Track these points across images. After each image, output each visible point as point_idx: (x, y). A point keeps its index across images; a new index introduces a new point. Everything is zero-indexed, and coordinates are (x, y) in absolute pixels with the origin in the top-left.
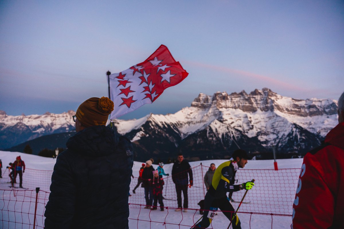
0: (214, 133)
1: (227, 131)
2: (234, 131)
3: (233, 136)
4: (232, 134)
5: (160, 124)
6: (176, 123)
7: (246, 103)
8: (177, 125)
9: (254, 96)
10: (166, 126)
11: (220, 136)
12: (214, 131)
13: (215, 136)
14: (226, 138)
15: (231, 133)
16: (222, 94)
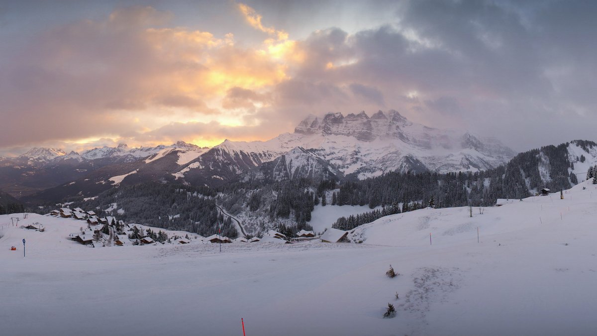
0: (285, 166)
1: (306, 163)
2: (315, 163)
3: (311, 171)
4: (312, 167)
5: (232, 154)
6: (262, 153)
7: (363, 129)
8: (263, 155)
9: (377, 120)
10: (241, 156)
11: (293, 170)
12: (288, 162)
13: (285, 169)
14: (300, 173)
15: (310, 167)
16: (334, 116)
